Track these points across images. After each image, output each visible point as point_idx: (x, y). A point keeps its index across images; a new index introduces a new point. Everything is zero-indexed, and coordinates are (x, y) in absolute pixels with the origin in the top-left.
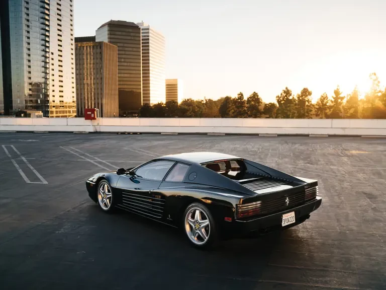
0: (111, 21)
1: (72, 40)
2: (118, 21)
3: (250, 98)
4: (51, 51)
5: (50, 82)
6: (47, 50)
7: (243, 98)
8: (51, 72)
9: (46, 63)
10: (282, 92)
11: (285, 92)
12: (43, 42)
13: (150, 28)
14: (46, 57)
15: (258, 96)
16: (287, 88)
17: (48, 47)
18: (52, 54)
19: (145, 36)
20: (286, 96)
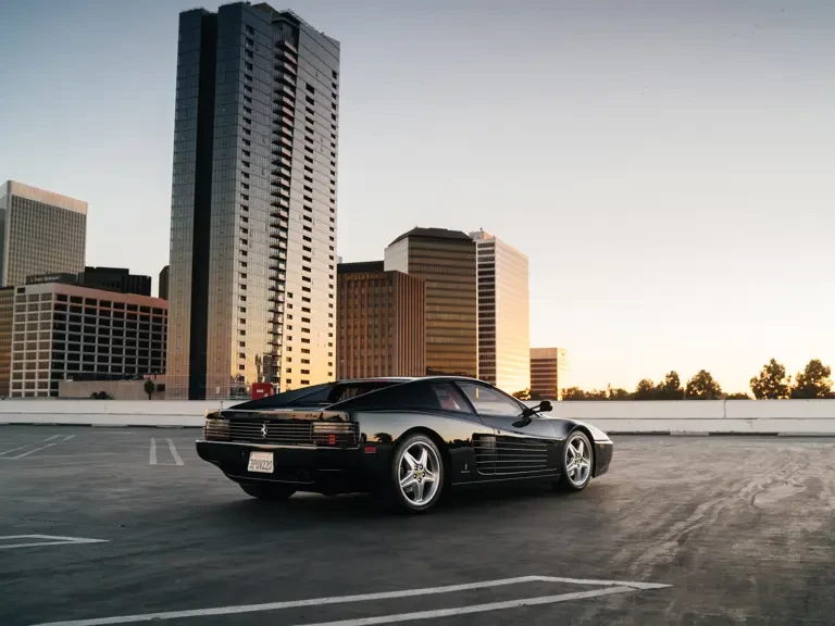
0: (417, 229)
1: (331, 267)
2: (431, 229)
3: (693, 383)
4: (288, 290)
5: (283, 352)
6: (281, 287)
7: (678, 384)
8: (287, 333)
9: (277, 313)
10: (763, 369)
11: (769, 370)
12: (274, 273)
13: (497, 242)
14: (277, 302)
15: (710, 379)
16: (773, 361)
17: (283, 282)
18: (291, 295)
19: (486, 259)
20: (772, 378)
